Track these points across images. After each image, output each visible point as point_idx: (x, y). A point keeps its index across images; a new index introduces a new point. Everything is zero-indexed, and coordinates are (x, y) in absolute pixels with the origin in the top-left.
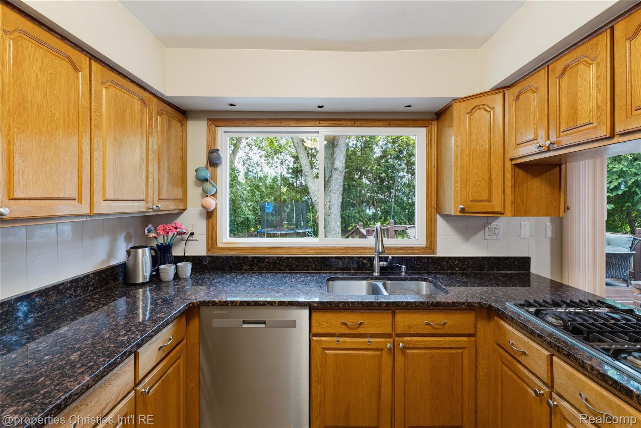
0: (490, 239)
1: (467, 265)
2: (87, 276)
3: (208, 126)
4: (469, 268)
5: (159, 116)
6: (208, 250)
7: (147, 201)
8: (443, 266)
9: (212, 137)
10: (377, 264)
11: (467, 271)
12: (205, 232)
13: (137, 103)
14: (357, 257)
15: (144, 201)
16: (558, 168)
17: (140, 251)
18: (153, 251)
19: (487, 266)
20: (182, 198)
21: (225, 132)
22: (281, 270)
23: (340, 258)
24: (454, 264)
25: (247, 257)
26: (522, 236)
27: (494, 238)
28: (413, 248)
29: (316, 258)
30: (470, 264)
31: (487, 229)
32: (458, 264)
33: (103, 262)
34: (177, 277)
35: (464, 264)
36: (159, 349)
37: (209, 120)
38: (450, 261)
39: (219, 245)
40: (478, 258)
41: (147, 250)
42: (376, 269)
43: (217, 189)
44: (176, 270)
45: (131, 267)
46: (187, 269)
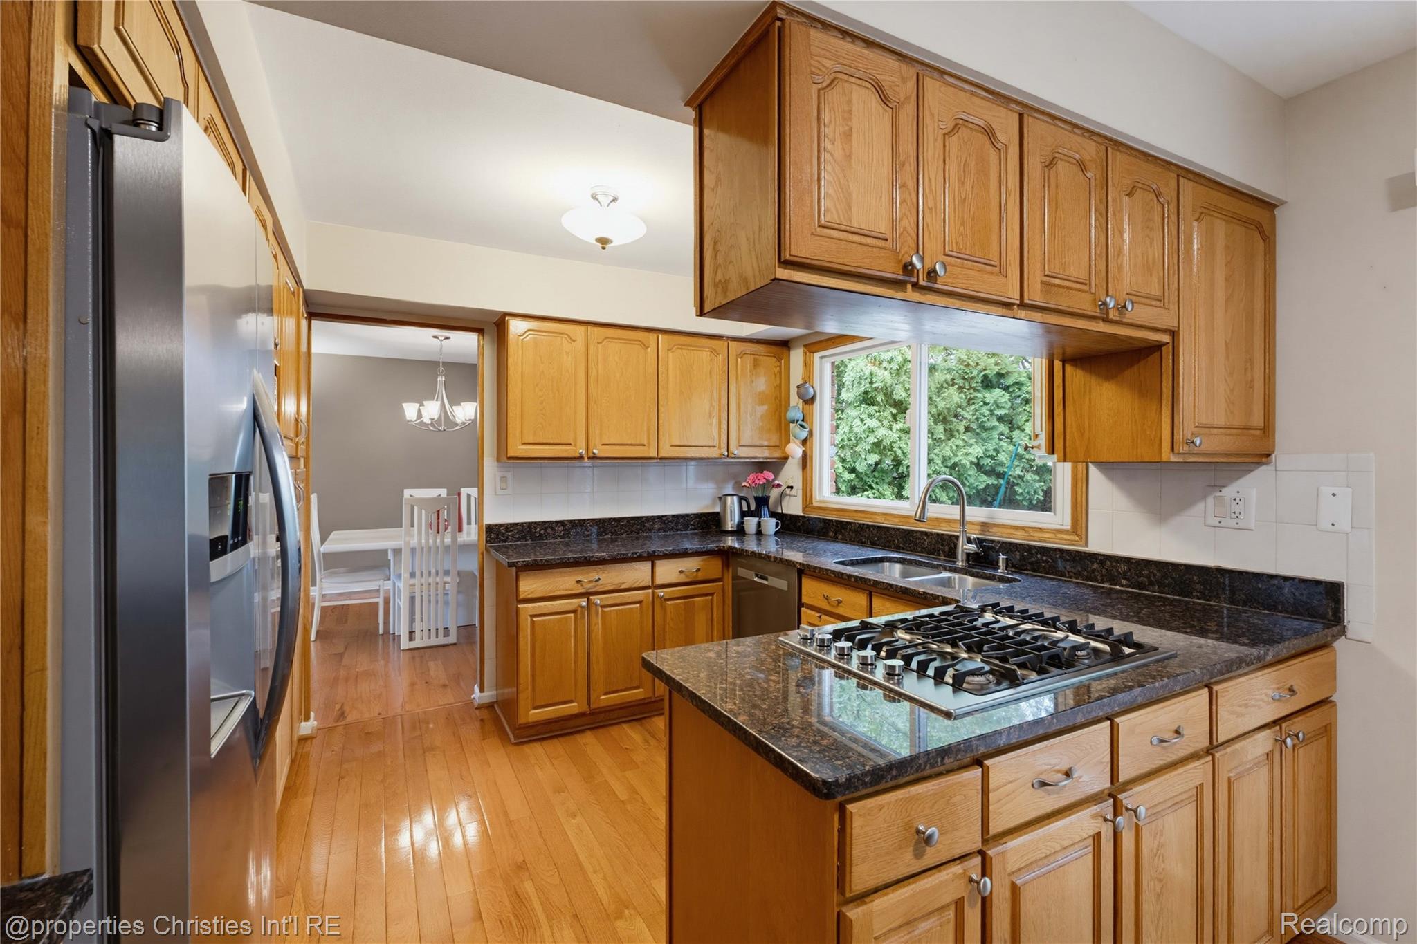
0: (1219, 525)
1: (1149, 578)
2: (688, 515)
3: (805, 353)
4: (1151, 583)
5: (739, 360)
6: (804, 509)
7: (720, 448)
8: (1093, 571)
9: (807, 365)
10: (964, 548)
11: (1147, 590)
12: (801, 487)
13: (705, 355)
14: (948, 535)
15: (714, 447)
17: (729, 497)
18: (744, 503)
19: (1198, 587)
20: (778, 444)
21: (822, 357)
22: (862, 543)
23: (926, 533)
24: (1118, 571)
25: (832, 520)
26: (1325, 524)
27: (1233, 523)
29: (899, 529)
30: (1155, 576)
31: (1210, 500)
32: (1125, 573)
33: (707, 507)
34: (759, 533)
35: (1140, 575)
36: (681, 572)
37: (805, 346)
38: (1108, 562)
39: (815, 504)
40: (1176, 566)
41: (735, 497)
42: (960, 555)
43: (811, 433)
44: (759, 524)
45: (722, 514)
46: (770, 525)
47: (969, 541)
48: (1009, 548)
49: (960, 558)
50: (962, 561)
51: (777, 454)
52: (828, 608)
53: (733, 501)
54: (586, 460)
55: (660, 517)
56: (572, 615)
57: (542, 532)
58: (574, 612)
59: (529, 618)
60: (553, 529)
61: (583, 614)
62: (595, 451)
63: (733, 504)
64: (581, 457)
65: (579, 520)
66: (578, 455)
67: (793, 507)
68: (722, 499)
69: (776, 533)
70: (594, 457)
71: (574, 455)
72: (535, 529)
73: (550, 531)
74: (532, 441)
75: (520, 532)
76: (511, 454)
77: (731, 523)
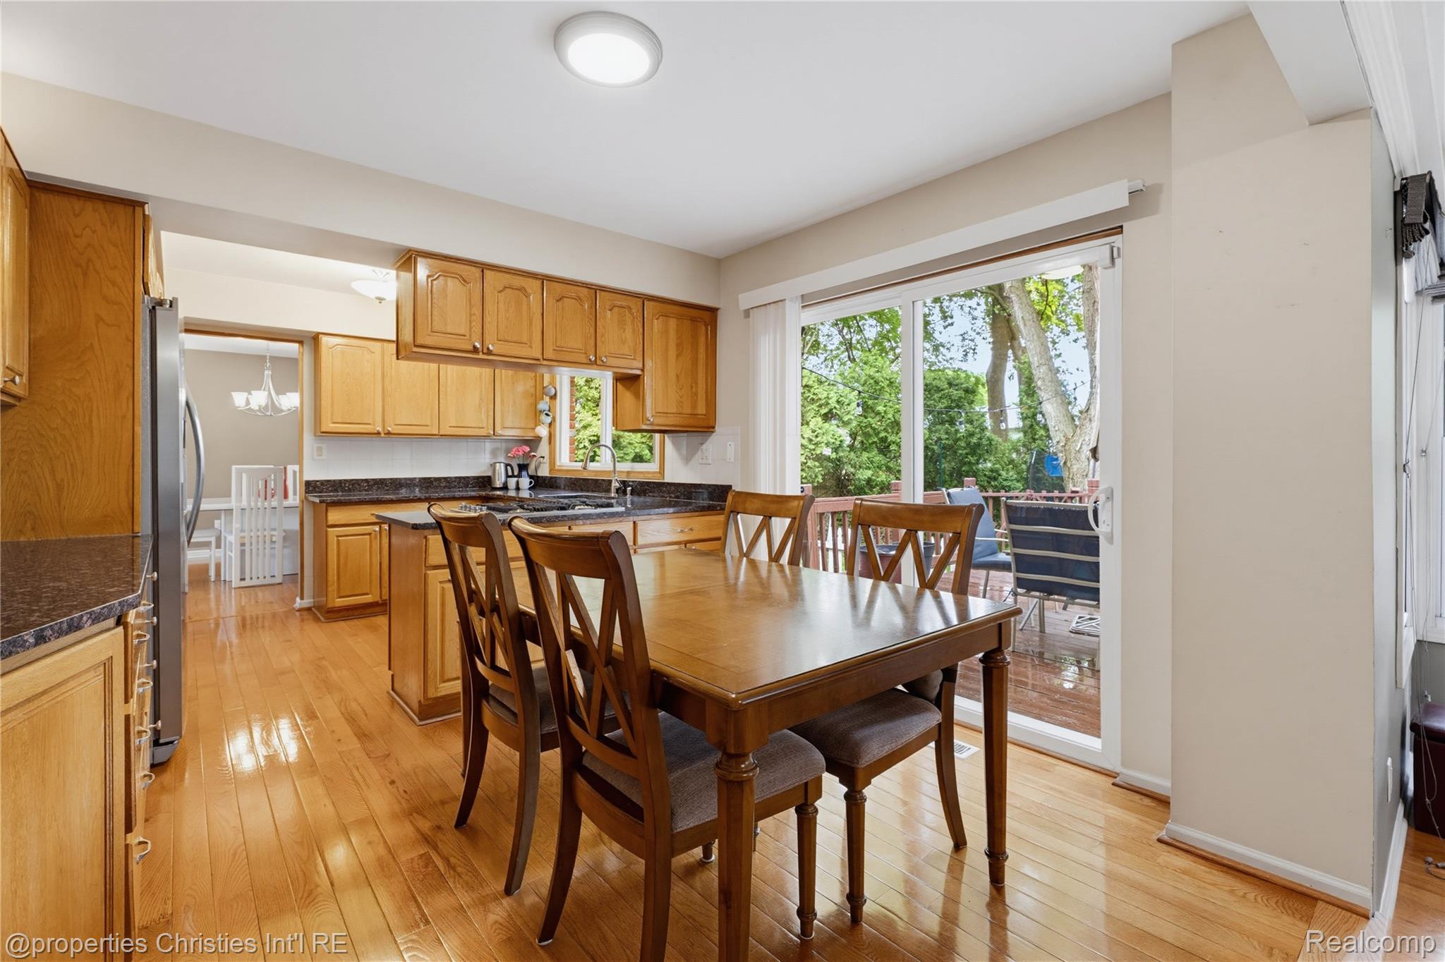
2: (468, 477)
4: (681, 495)
6: (550, 472)
7: (487, 429)
9: (553, 375)
10: (615, 485)
12: (549, 458)
14: (611, 480)
15: (484, 428)
17: (498, 464)
18: (509, 468)
20: (531, 427)
26: (728, 459)
27: (705, 462)
28: (649, 472)
31: (700, 451)
34: (518, 489)
39: (556, 468)
40: (688, 485)
41: (502, 464)
42: (613, 489)
43: (554, 419)
44: (518, 482)
45: (492, 476)
46: (525, 482)
47: (619, 482)
48: (633, 484)
50: (614, 493)
51: (532, 434)
53: (500, 466)
54: (383, 435)
55: (445, 479)
56: (368, 537)
57: (351, 487)
58: (370, 534)
59: (336, 538)
60: (359, 485)
61: (376, 536)
62: (389, 429)
63: (501, 469)
64: (379, 433)
65: (380, 479)
66: (376, 432)
67: (544, 472)
68: (493, 466)
69: (530, 489)
70: (389, 433)
71: (372, 431)
72: (345, 484)
73: (356, 485)
74: (340, 421)
75: (332, 486)
76: (324, 429)
77: (498, 484)
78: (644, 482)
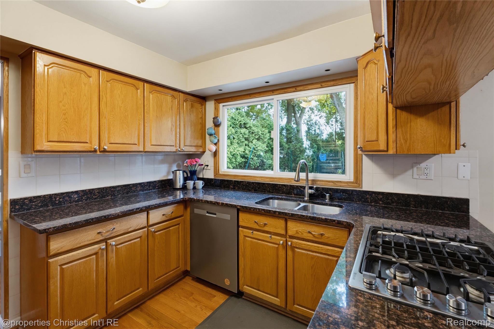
0: (419, 178)
1: (391, 200)
2: (155, 182)
3: (215, 104)
4: (393, 202)
5: (185, 103)
6: (215, 176)
7: (176, 147)
8: (367, 198)
9: (217, 109)
10: (308, 191)
11: (391, 205)
12: (213, 165)
13: (169, 98)
14: (296, 186)
16: (448, 106)
17: (178, 172)
18: (185, 174)
19: (413, 203)
20: (201, 145)
21: (223, 106)
22: (249, 190)
23: (284, 185)
24: (378, 198)
25: (232, 181)
26: (460, 177)
27: (425, 177)
28: (341, 182)
29: (270, 184)
30: (394, 199)
31: (415, 169)
32: (381, 199)
33: (164, 176)
34: (194, 188)
35: (388, 199)
36: (163, 215)
37: (215, 100)
38: (374, 195)
39: (220, 173)
40: (403, 195)
41: (181, 172)
42: (306, 195)
43: (218, 140)
44: (194, 183)
45: (174, 180)
46: (200, 184)
47: (311, 188)
48: (327, 190)
49: (306, 196)
50: (307, 197)
51: (201, 150)
52: (258, 227)
53: (180, 174)
54: (98, 153)
55: (140, 184)
56: (94, 256)
57: (61, 200)
58: (96, 254)
59: (59, 267)
60: (70, 197)
61: (102, 254)
62: (105, 147)
63: (180, 176)
64: (95, 151)
65: (89, 190)
66: (93, 150)
67: (209, 174)
68: (174, 172)
69: (203, 187)
70: (105, 151)
71: (90, 149)
72: (55, 198)
73: (67, 198)
74: (57, 140)
75: (42, 202)
76: (38, 148)
77: (179, 183)
78: (339, 189)
